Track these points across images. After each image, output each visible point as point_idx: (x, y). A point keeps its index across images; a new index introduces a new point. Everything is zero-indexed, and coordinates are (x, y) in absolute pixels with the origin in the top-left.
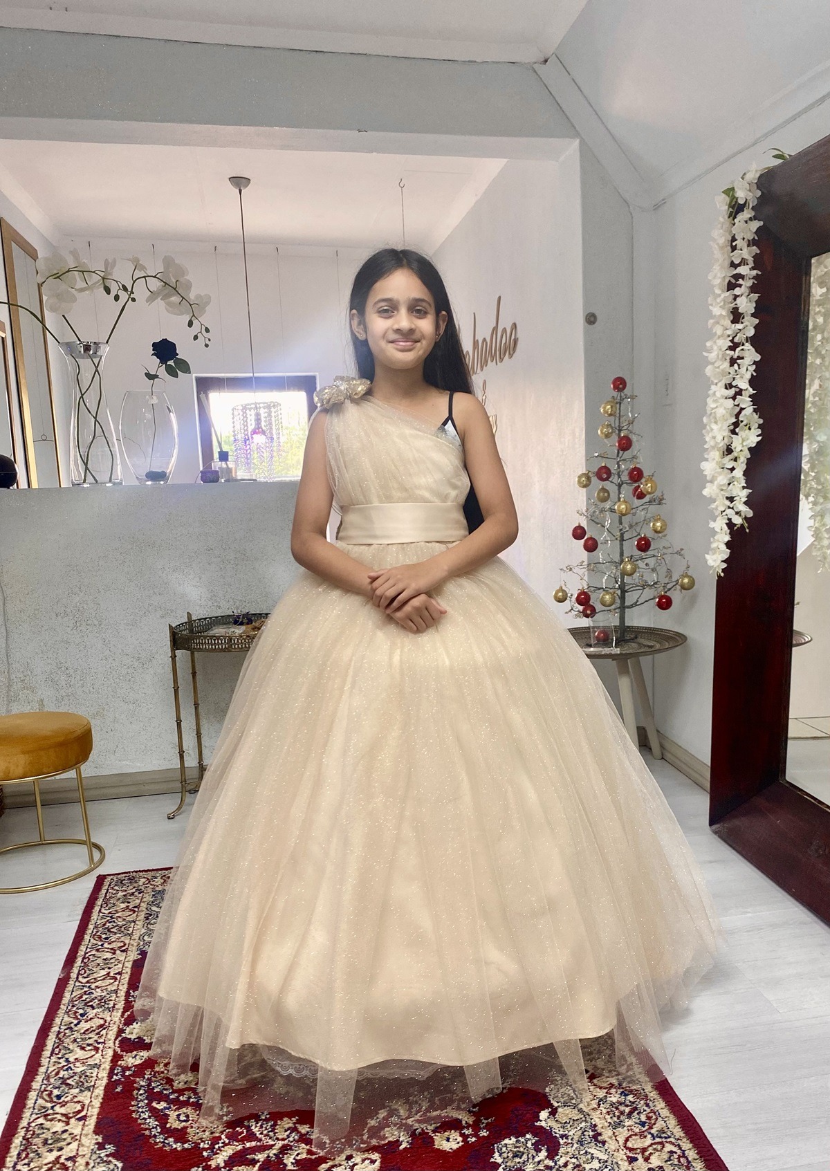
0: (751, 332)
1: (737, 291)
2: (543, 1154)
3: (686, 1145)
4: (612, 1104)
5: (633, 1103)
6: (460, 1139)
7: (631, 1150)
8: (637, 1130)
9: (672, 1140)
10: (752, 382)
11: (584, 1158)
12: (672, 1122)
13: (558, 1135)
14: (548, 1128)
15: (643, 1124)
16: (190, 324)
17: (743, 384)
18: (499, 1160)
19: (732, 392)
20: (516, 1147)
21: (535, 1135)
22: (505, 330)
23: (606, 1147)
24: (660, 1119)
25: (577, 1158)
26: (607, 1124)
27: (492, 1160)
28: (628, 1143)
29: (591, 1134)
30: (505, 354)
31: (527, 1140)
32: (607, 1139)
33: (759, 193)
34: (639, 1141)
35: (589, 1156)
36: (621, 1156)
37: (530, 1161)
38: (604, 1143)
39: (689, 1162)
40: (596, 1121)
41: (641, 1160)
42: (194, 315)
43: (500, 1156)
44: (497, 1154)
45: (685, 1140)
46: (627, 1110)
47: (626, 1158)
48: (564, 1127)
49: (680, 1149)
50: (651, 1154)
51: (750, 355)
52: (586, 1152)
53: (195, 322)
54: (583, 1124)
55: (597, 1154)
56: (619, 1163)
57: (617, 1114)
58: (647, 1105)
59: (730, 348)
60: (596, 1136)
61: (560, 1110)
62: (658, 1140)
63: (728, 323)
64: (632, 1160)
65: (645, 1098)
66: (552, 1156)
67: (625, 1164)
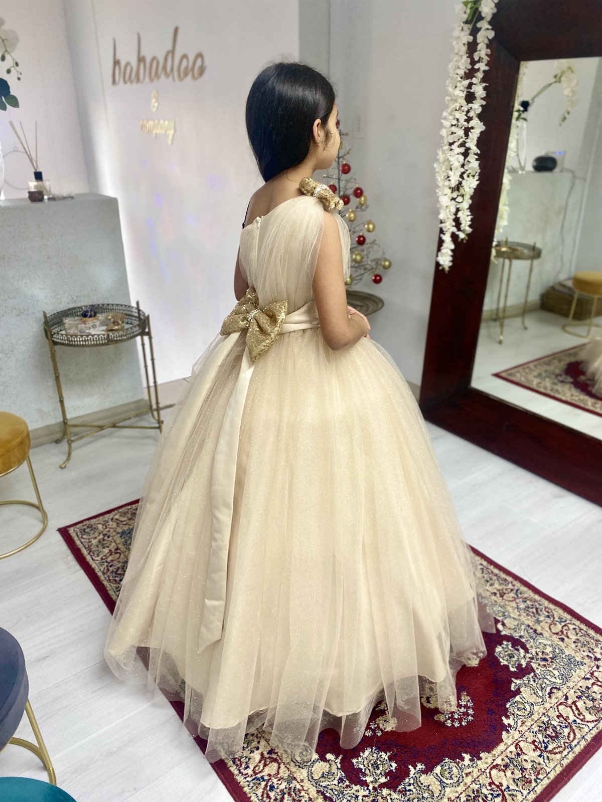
0: (479, 110)
1: (474, 80)
2: (522, 651)
3: (578, 623)
4: (524, 609)
5: (532, 605)
7: (557, 634)
8: (549, 621)
9: (568, 622)
10: (478, 144)
12: (561, 611)
13: (518, 637)
14: (509, 635)
15: (548, 616)
16: (3, 58)
18: (506, 663)
20: (506, 652)
21: (508, 641)
22: (185, 56)
23: (544, 635)
24: (553, 611)
25: (538, 648)
26: (533, 623)
27: (502, 664)
28: (552, 630)
29: (532, 631)
30: (186, 76)
31: (507, 645)
32: (541, 632)
33: (496, 10)
34: (555, 627)
35: (542, 645)
36: (555, 638)
37: (520, 657)
38: (541, 634)
39: (586, 632)
40: (527, 622)
41: (566, 639)
42: (6, 51)
43: (504, 660)
44: (501, 660)
45: (574, 619)
46: (534, 610)
47: (559, 640)
48: (515, 631)
49: (576, 625)
50: (567, 633)
51: (478, 127)
52: (540, 643)
53: (7, 57)
54: (523, 627)
55: (546, 642)
56: (558, 643)
57: (532, 615)
58: (541, 605)
59: (465, 121)
60: (535, 631)
61: (505, 621)
62: (563, 624)
63: (464, 103)
64: (562, 640)
65: (535, 601)
66: (527, 651)
67: (560, 643)
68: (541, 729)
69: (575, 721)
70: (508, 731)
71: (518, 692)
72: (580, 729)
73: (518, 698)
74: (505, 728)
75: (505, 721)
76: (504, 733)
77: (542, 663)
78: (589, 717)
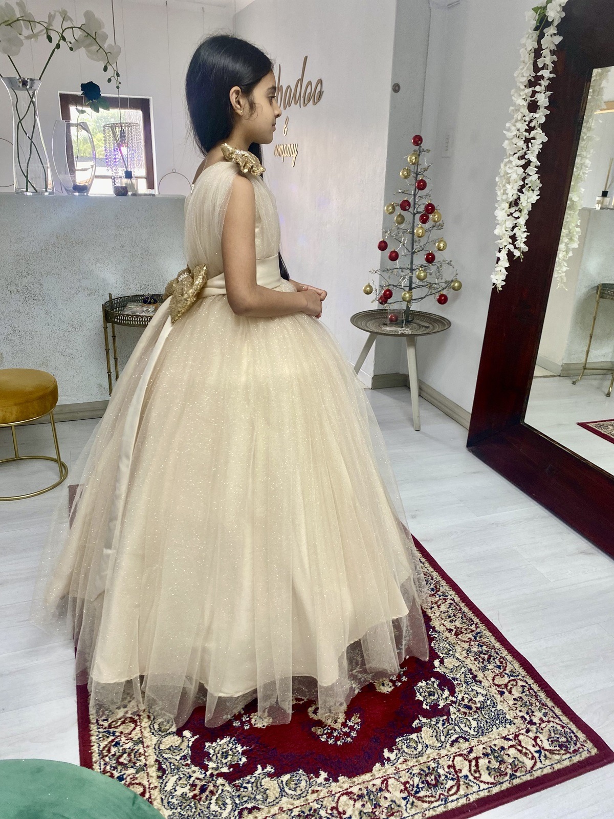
0: (543, 120)
1: (538, 88)
2: (447, 693)
3: (531, 681)
4: (475, 653)
5: (488, 651)
6: (391, 684)
7: (499, 686)
8: (497, 672)
9: (520, 677)
10: (539, 157)
11: (472, 694)
12: (517, 665)
13: (450, 678)
14: (442, 673)
15: (499, 667)
16: (105, 69)
17: (533, 157)
18: (421, 699)
19: (523, 162)
20: (428, 688)
21: (437, 679)
22: (310, 83)
23: (483, 684)
24: (508, 663)
25: (468, 694)
26: (477, 669)
27: (416, 699)
28: (495, 681)
29: (471, 676)
30: (309, 101)
31: (433, 682)
32: (481, 679)
33: (563, 14)
34: (501, 679)
35: (475, 692)
36: (494, 690)
37: (441, 698)
38: (480, 682)
39: (536, 693)
40: (470, 666)
41: (507, 693)
42: (108, 62)
43: (421, 695)
44: (418, 694)
45: (528, 677)
46: (486, 657)
47: (497, 692)
48: (452, 672)
49: (527, 683)
50: (511, 688)
51: (540, 137)
52: (472, 690)
53: (109, 67)
54: (463, 670)
55: (479, 690)
56: (494, 695)
57: (481, 660)
58: (497, 653)
59: (526, 131)
60: (475, 677)
61: (445, 660)
62: (512, 678)
63: (526, 111)
64: (502, 693)
65: (494, 648)
66: (452, 693)
67: (498, 697)
68: (422, 772)
69: (466, 777)
70: (383, 764)
71: (418, 730)
72: (468, 786)
73: (414, 736)
74: (382, 760)
75: (386, 753)
76: (378, 765)
77: (463, 710)
78: (485, 777)
